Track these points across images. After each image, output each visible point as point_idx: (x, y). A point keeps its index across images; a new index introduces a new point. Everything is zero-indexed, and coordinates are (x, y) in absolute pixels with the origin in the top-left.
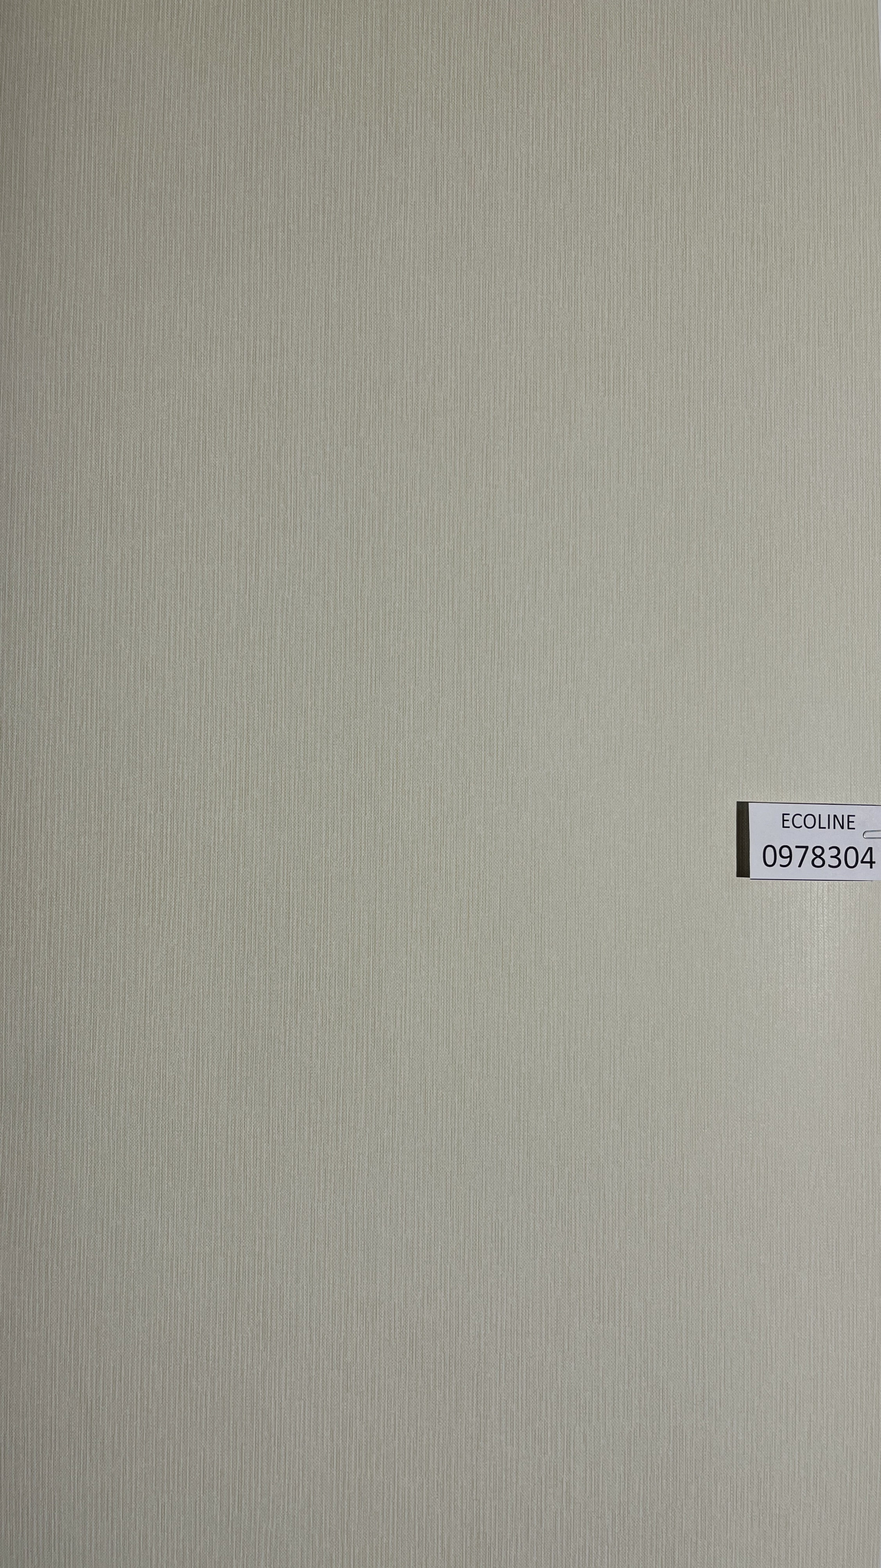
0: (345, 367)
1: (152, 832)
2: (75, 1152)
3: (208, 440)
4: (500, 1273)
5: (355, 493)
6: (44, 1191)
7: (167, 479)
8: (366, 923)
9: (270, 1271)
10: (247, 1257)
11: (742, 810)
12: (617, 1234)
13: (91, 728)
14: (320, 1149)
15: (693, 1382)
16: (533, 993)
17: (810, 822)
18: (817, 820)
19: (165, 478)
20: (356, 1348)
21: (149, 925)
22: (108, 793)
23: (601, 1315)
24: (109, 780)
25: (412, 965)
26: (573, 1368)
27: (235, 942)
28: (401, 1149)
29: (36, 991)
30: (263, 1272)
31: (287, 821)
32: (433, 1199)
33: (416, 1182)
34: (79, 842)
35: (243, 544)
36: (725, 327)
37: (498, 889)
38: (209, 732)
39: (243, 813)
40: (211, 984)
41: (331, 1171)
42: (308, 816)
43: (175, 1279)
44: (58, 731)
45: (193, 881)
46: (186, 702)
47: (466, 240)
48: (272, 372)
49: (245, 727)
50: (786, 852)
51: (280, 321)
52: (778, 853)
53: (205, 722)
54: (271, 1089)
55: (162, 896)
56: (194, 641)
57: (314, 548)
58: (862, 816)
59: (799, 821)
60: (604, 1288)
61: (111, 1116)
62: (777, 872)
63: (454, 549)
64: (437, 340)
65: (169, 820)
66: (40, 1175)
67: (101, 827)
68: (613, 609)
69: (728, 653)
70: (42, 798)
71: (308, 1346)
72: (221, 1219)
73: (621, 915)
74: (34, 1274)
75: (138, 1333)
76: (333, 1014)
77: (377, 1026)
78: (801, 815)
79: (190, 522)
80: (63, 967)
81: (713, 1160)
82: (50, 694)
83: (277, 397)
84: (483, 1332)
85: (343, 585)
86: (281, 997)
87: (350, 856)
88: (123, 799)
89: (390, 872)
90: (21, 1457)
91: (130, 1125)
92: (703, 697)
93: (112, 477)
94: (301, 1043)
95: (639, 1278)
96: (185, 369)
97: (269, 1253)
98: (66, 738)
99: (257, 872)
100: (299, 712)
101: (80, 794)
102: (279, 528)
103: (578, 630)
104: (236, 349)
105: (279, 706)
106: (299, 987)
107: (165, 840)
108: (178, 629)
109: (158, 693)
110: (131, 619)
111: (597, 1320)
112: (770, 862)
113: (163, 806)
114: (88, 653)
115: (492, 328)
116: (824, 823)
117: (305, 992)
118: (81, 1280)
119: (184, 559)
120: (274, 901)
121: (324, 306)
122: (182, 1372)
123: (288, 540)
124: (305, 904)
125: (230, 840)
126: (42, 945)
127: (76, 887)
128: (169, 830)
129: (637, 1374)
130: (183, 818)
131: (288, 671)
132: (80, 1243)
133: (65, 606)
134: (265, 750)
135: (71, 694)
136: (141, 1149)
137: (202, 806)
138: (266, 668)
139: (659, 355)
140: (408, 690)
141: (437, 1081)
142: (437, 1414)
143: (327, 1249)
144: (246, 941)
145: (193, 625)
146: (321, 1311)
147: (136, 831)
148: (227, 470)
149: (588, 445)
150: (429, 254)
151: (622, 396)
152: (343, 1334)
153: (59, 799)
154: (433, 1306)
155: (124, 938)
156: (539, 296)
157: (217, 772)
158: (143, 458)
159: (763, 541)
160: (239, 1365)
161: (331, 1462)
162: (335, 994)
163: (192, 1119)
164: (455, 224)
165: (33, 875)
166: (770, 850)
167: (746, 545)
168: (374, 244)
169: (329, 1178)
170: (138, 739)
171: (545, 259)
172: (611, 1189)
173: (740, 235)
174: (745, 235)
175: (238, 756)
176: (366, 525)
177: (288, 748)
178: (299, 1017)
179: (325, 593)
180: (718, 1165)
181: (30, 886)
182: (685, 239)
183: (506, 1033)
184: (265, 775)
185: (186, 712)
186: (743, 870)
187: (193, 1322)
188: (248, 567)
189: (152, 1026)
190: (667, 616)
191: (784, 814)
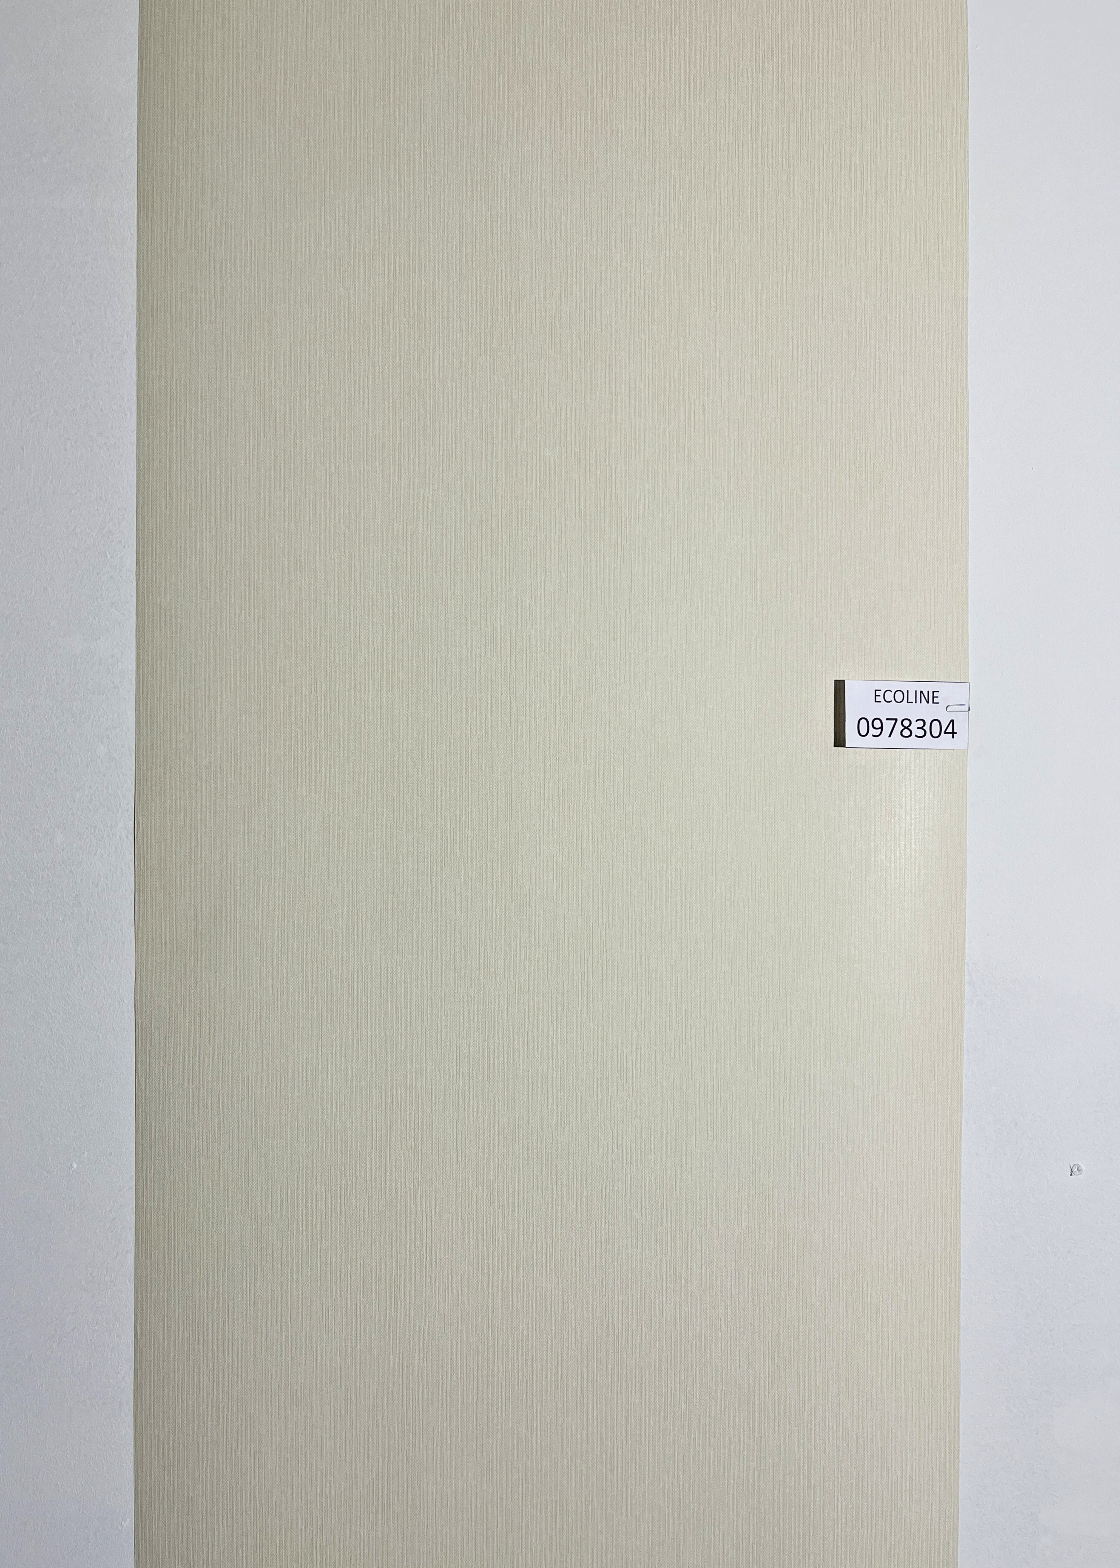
0: (478, 282)
1: (308, 711)
2: (242, 999)
3: (352, 349)
4: (625, 1099)
5: (489, 399)
6: (214, 1034)
7: (316, 386)
8: (504, 792)
9: (420, 1101)
10: (399, 1090)
11: (839, 687)
12: (728, 1063)
13: (249, 616)
14: (464, 993)
15: (795, 1189)
16: (653, 852)
17: (899, 698)
18: (906, 696)
19: (314, 384)
20: (498, 1168)
21: (306, 795)
22: (266, 676)
23: (715, 1134)
24: (267, 664)
25: (545, 829)
26: (690, 1180)
27: (385, 810)
28: (536, 991)
29: (203, 856)
30: (414, 1103)
31: (430, 700)
32: (565, 1035)
33: (550, 1020)
34: (240, 720)
35: (387, 447)
36: (825, 249)
37: (622, 760)
38: (358, 620)
39: (390, 693)
40: (364, 847)
41: (474, 1011)
42: (449, 696)
43: (335, 1110)
44: (219, 619)
45: (346, 755)
46: (337, 592)
47: (589, 164)
48: (411, 287)
49: (391, 615)
50: (877, 724)
51: (418, 239)
52: (870, 725)
53: (354, 611)
54: (420, 940)
55: (318, 768)
56: (343, 535)
57: (452, 450)
58: (946, 693)
59: (889, 697)
60: (717, 1110)
61: (275, 966)
62: (869, 741)
63: (580, 452)
64: (563, 258)
65: (323, 700)
66: (210, 1020)
67: (260, 707)
68: (724, 506)
69: (827, 547)
70: (205, 680)
71: (455, 1166)
72: (376, 1056)
73: (731, 783)
74: (207, 1108)
75: (303, 1158)
76: (474, 873)
77: (514, 883)
78: (891, 691)
79: (338, 426)
80: (228, 833)
81: (813, 996)
82: (210, 584)
83: (416, 310)
84: (610, 1151)
85: (478, 485)
86: (427, 858)
87: (488, 732)
88: (280, 681)
89: (525, 747)
90: (198, 1271)
91: (292, 974)
92: (805, 586)
93: (264, 384)
94: (446, 899)
95: (748, 1100)
96: (330, 284)
97: (419, 1085)
98: (226, 625)
99: (404, 746)
100: (440, 601)
101: (240, 676)
102: (419, 432)
103: (693, 526)
104: (377, 265)
105: (422, 596)
106: (443, 849)
107: (319, 718)
108: (328, 525)
109: (310, 584)
110: (285, 516)
111: (711, 1138)
112: (863, 733)
113: (317, 687)
114: (245, 547)
115: (613, 248)
116: (912, 699)
117: (449, 853)
118: (250, 1112)
119: (333, 460)
120: (420, 773)
121: (458, 226)
122: (343, 1192)
123: (427, 443)
124: (448, 775)
125: (379, 718)
126: (208, 814)
127: (239, 761)
128: (323, 708)
129: (746, 1184)
130: (336, 698)
131: (430, 564)
132: (248, 1080)
133: (223, 503)
134: (409, 636)
135: (230, 584)
136: (302, 996)
137: (353, 687)
138: (409, 561)
139: (765, 273)
140: (539, 581)
141: (568, 930)
142: (571, 1223)
143: (471, 1081)
144: (395, 808)
145: (342, 521)
146: (466, 1135)
147: (293, 710)
148: (371, 378)
149: (701, 356)
150: (555, 177)
151: (732, 312)
152: (486, 1156)
153: (221, 681)
154: (566, 1130)
155: (284, 807)
156: (656, 218)
157: (366, 656)
158: (292, 367)
159: (858, 444)
160: (394, 1184)
161: (476, 1266)
162: (476, 855)
163: (349, 968)
164: (578, 149)
165: (199, 750)
166: (863, 722)
167: (844, 448)
168: (504, 168)
169: (472, 1018)
170: (293, 626)
171: (661, 183)
172: (723, 1023)
173: (839, 163)
174: (843, 163)
175: (385, 642)
176: (500, 429)
177: (430, 634)
178: (444, 876)
179: (462, 491)
180: (817, 1001)
181: (196, 760)
182: (789, 167)
183: (629, 887)
184: (410, 659)
185: (336, 601)
186: (840, 741)
187: (352, 1147)
188: (392, 468)
189: (311, 885)
190: (773, 513)
191: (876, 691)
